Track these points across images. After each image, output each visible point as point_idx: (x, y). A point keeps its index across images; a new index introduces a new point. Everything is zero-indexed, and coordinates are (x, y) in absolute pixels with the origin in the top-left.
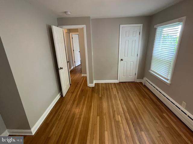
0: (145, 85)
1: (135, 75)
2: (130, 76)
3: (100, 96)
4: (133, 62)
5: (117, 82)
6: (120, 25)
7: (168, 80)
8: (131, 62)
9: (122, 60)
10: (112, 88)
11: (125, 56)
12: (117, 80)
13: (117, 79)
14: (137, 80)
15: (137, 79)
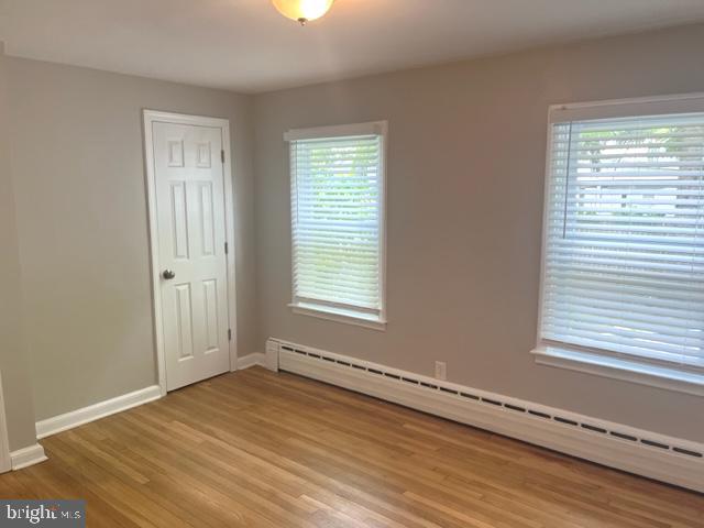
0: (280, 370)
1: (230, 338)
2: (209, 349)
3: (142, 480)
4: (215, 280)
5: (159, 397)
6: (145, 111)
7: (376, 312)
8: (207, 283)
9: (167, 276)
10: (163, 429)
11: (176, 256)
12: (154, 387)
13: (156, 382)
14: (242, 359)
15: (239, 355)
